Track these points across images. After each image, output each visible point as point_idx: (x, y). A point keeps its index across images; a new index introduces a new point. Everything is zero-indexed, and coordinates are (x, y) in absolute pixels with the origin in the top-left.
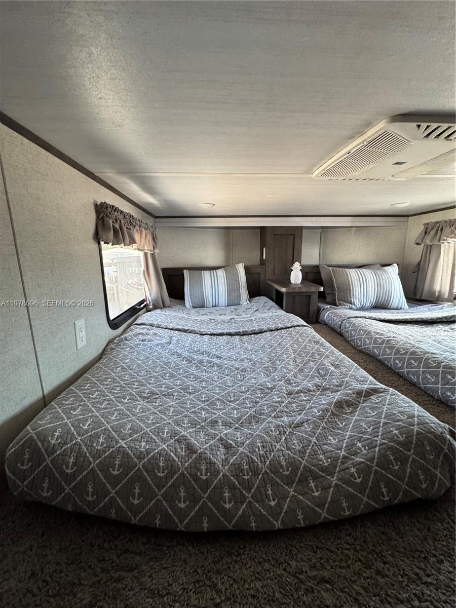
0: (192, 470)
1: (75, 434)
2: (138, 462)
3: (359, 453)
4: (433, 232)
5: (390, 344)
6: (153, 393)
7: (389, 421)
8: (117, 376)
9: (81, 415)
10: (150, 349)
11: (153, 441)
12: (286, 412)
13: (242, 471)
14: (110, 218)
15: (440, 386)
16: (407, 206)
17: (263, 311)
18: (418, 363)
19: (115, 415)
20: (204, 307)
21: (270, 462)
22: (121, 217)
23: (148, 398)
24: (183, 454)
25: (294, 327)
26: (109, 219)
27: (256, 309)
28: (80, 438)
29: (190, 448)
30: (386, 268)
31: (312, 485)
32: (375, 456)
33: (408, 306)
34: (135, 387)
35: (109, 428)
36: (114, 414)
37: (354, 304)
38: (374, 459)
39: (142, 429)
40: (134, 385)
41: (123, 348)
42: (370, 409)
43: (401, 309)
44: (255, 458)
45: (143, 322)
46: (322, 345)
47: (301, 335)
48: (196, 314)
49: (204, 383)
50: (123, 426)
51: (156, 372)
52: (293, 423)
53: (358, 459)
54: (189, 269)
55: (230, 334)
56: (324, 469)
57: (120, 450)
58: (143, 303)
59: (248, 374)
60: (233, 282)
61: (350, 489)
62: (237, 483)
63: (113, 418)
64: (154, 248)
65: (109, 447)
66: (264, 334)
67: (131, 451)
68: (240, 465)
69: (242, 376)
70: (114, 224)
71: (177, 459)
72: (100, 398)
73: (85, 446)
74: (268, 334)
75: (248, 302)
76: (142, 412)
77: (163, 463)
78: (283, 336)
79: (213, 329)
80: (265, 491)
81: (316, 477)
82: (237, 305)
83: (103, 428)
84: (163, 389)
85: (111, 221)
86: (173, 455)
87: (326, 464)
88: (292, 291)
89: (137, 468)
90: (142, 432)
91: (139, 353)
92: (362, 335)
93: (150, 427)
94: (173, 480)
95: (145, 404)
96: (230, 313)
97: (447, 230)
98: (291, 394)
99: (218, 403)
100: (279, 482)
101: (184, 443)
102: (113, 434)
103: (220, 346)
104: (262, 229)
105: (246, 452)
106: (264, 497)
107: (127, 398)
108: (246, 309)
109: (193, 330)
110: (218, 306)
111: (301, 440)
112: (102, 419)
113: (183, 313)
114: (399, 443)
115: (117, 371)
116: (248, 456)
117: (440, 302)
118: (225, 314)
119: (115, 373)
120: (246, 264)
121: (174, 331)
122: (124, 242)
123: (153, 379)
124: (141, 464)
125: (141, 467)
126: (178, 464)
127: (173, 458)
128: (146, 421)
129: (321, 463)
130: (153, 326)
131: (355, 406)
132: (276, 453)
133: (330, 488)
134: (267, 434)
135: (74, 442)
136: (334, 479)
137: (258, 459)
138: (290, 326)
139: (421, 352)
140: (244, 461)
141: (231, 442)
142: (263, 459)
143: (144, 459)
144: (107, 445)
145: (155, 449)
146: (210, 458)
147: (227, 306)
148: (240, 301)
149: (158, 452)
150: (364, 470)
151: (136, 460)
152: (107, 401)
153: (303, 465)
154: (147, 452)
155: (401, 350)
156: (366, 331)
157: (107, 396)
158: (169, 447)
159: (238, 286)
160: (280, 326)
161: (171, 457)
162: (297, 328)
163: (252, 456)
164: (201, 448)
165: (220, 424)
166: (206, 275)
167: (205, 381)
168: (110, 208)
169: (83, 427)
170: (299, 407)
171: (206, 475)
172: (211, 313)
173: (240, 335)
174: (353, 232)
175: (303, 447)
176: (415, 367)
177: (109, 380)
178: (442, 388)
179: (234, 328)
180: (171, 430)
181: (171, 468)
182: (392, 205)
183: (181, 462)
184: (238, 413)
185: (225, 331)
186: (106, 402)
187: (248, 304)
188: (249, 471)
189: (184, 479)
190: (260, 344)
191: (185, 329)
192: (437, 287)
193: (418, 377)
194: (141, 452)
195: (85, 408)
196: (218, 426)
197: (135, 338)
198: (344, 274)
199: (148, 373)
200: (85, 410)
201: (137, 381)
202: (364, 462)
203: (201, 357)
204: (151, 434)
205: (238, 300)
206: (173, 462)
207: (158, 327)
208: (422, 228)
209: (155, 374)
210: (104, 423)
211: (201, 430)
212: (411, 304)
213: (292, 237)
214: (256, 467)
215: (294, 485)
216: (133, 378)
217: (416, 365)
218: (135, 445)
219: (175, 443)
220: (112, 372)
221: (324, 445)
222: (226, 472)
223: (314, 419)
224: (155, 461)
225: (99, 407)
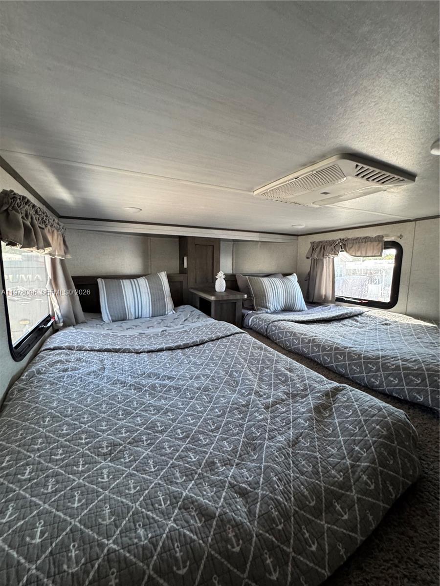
0: (220, 545)
1: (23, 561)
2: (145, 567)
3: (361, 457)
4: (318, 250)
5: (315, 342)
6: (114, 445)
7: (367, 418)
8: (49, 432)
9: (18, 519)
10: (81, 381)
11: (152, 521)
12: (275, 429)
13: (273, 520)
14: (18, 212)
15: (364, 374)
16: (303, 228)
17: (192, 320)
18: (344, 357)
19: (77, 499)
20: (125, 320)
21: (294, 496)
22: (32, 212)
23: (110, 454)
24: (200, 525)
25: (233, 334)
26: (17, 214)
27: (185, 319)
28: (34, 567)
29: (204, 513)
30: (289, 277)
31: (338, 507)
32: (374, 456)
33: (307, 307)
34: (83, 441)
35: (78, 524)
36: (73, 496)
37: (269, 309)
38: (375, 460)
39: (129, 508)
40: (81, 439)
41: (40, 386)
42: (344, 408)
43: (302, 311)
44: (279, 498)
45: (56, 345)
46: (266, 350)
47: (243, 342)
48: (120, 329)
49: (169, 414)
50: (97, 513)
51: (104, 413)
52: (290, 441)
53: (363, 464)
54: (104, 277)
55: (170, 349)
56: (342, 486)
57: (111, 559)
58: (50, 321)
59: (212, 392)
60: (157, 292)
61: (370, 499)
62: (274, 539)
63: (76, 505)
64: (65, 253)
65: (91, 561)
66: (206, 345)
67: (129, 552)
68: (268, 513)
69: (207, 396)
70: (25, 221)
71: (195, 537)
72: (38, 476)
73: (48, 577)
74: (210, 344)
75: (174, 311)
76: (114, 479)
77: (181, 551)
78: (226, 345)
79: (148, 345)
80: (302, 535)
81: (339, 498)
82: (162, 315)
83: (68, 529)
84: (124, 435)
85: (20, 216)
86: (188, 533)
87: (341, 479)
88: (221, 299)
89: (146, 577)
90: (131, 513)
91: (66, 390)
92: (289, 337)
93: (138, 499)
94: (200, 572)
95: (110, 464)
96: (158, 325)
97: (328, 248)
98: (269, 408)
99: (201, 437)
100: (310, 517)
101: (192, 508)
102: (89, 535)
103: (165, 365)
104: (181, 238)
105: (268, 493)
106: (304, 543)
107: (81, 463)
108: (174, 319)
109: (127, 349)
110: (141, 318)
111: (308, 458)
112: (60, 514)
113: (104, 329)
114: (385, 437)
115: (46, 423)
116: (271, 498)
117: (326, 304)
118: (153, 327)
119: (44, 427)
120: (169, 273)
121: (102, 352)
122: (37, 245)
123: (104, 424)
124: (151, 567)
125: (152, 573)
126: (199, 544)
127: (191, 538)
128: (127, 491)
129: (336, 479)
130: (72, 350)
131: (329, 408)
132: (294, 482)
133: (354, 505)
134: (275, 462)
135: (25, 579)
136: (354, 493)
137: (282, 498)
138: (229, 334)
139: (343, 347)
140: (271, 506)
141: (244, 485)
142: (286, 495)
143: (152, 557)
144: (86, 559)
145: (161, 535)
146: (234, 518)
147: (152, 317)
148: (165, 312)
149: (167, 536)
150: (372, 473)
151: (141, 564)
152: (52, 477)
153: (323, 488)
154: (152, 543)
155: (327, 347)
156: (292, 332)
157: (48, 469)
158: (177, 522)
159: (163, 295)
160: (221, 335)
161: (188, 538)
162: (237, 335)
163: (276, 497)
164: (217, 508)
165: (219, 465)
166: (126, 284)
167: (171, 411)
168: (20, 199)
169: (34, 542)
170: (285, 421)
171: (238, 545)
172: (136, 326)
173: (181, 349)
174: (259, 246)
175: (314, 467)
176: (341, 361)
177: (40, 441)
178: (366, 376)
179: (170, 341)
180: (167, 494)
181: (193, 554)
182: (293, 226)
183: (202, 540)
184: (229, 443)
185: (164, 346)
186: (52, 481)
187: (174, 313)
188: (280, 517)
189: (214, 564)
190: (208, 356)
191: (116, 349)
192: (323, 292)
193: (346, 369)
194: (144, 547)
195: (21, 502)
196: (217, 468)
197: (51, 369)
198: (259, 283)
199: (93, 416)
200: (22, 507)
201: (83, 432)
202: (369, 466)
203: (151, 381)
204: (143, 510)
205: (164, 310)
206: (192, 544)
207: (80, 350)
208: (310, 245)
209: (103, 415)
210: (65, 520)
211: (202, 481)
212: (308, 307)
213: (211, 248)
214: (284, 509)
215: (323, 514)
216: (75, 429)
217: (342, 359)
218: (130, 539)
219: (182, 513)
220: (40, 426)
221: (328, 458)
222: (258, 529)
223: (306, 431)
224: (168, 553)
225: (43, 494)
